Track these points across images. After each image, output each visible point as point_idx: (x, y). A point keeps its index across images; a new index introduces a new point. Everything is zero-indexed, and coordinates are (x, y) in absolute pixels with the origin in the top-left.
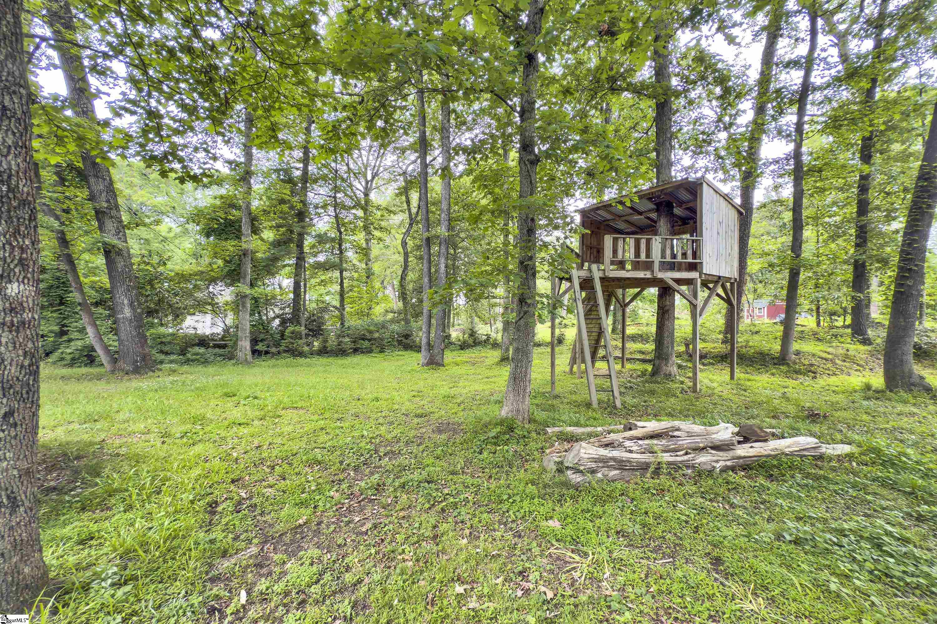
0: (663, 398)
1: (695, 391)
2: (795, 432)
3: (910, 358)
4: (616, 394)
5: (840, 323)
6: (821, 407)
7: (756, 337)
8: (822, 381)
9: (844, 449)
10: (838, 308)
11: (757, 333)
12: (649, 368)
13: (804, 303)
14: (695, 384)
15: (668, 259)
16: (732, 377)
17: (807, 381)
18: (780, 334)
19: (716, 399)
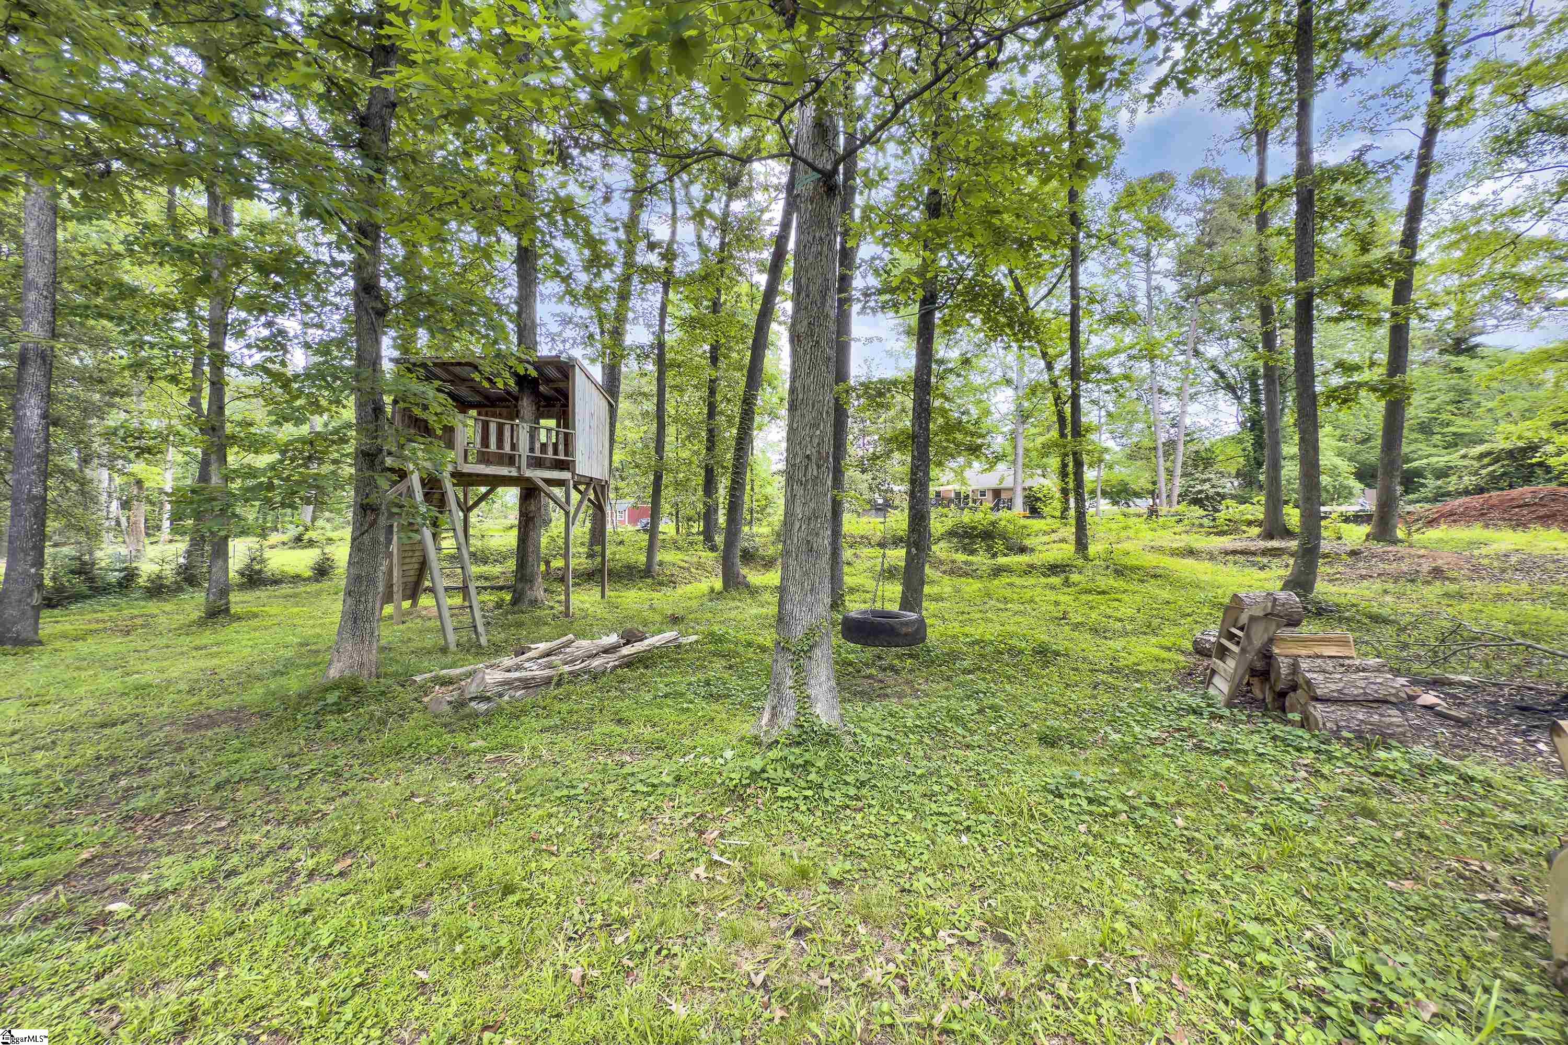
0: (534, 628)
1: (567, 615)
2: (660, 632)
3: (738, 561)
4: (481, 629)
5: (694, 530)
6: (680, 612)
7: (621, 548)
8: (679, 591)
9: (694, 638)
10: (692, 513)
11: (621, 543)
12: (508, 597)
13: (666, 507)
14: (567, 608)
15: (537, 454)
16: (603, 596)
17: (668, 591)
18: (645, 544)
19: (589, 620)
